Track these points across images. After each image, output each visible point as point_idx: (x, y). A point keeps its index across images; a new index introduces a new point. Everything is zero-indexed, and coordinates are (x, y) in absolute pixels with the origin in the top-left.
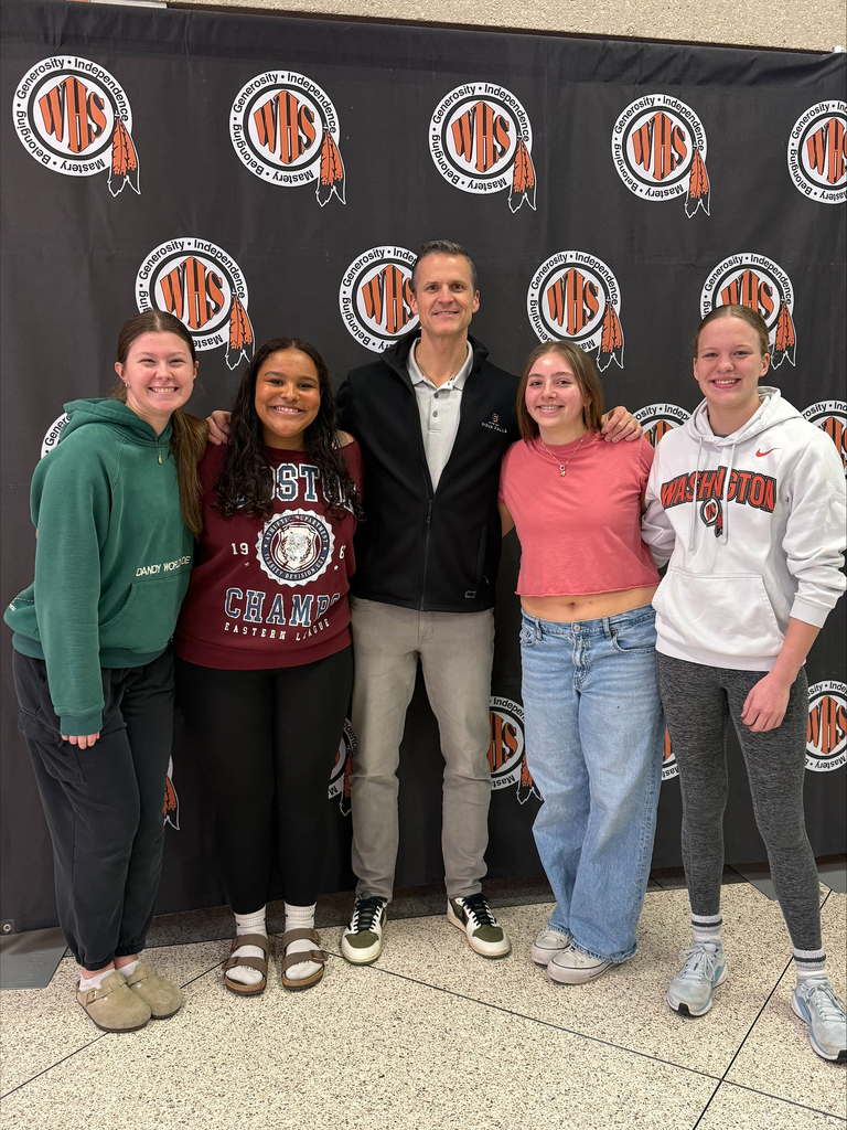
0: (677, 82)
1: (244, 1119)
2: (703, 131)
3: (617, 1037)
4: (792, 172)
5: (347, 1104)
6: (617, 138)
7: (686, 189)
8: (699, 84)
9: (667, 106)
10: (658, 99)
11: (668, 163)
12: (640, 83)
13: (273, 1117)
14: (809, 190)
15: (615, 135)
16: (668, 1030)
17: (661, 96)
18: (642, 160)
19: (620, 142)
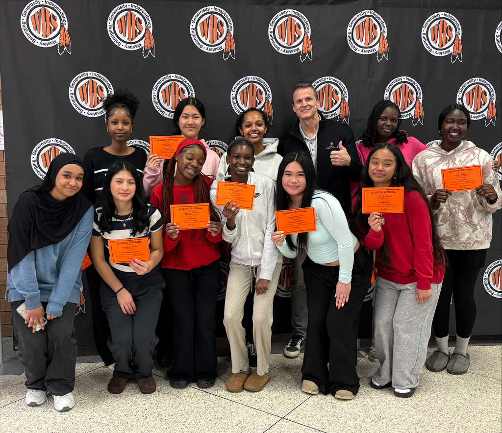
0: (298, 4)
1: (88, 420)
2: (309, 25)
3: (246, 402)
4: (348, 41)
5: (129, 418)
6: (271, 28)
7: (301, 49)
8: (307, 5)
9: (293, 14)
10: (289, 11)
11: (293, 39)
12: (281, 5)
13: (100, 420)
14: (356, 49)
15: (270, 27)
16: (268, 401)
17: (291, 10)
18: (282, 37)
19: (272, 30)
